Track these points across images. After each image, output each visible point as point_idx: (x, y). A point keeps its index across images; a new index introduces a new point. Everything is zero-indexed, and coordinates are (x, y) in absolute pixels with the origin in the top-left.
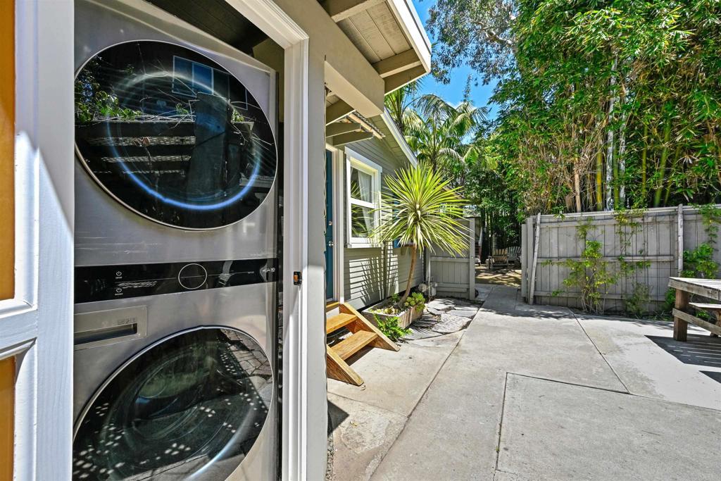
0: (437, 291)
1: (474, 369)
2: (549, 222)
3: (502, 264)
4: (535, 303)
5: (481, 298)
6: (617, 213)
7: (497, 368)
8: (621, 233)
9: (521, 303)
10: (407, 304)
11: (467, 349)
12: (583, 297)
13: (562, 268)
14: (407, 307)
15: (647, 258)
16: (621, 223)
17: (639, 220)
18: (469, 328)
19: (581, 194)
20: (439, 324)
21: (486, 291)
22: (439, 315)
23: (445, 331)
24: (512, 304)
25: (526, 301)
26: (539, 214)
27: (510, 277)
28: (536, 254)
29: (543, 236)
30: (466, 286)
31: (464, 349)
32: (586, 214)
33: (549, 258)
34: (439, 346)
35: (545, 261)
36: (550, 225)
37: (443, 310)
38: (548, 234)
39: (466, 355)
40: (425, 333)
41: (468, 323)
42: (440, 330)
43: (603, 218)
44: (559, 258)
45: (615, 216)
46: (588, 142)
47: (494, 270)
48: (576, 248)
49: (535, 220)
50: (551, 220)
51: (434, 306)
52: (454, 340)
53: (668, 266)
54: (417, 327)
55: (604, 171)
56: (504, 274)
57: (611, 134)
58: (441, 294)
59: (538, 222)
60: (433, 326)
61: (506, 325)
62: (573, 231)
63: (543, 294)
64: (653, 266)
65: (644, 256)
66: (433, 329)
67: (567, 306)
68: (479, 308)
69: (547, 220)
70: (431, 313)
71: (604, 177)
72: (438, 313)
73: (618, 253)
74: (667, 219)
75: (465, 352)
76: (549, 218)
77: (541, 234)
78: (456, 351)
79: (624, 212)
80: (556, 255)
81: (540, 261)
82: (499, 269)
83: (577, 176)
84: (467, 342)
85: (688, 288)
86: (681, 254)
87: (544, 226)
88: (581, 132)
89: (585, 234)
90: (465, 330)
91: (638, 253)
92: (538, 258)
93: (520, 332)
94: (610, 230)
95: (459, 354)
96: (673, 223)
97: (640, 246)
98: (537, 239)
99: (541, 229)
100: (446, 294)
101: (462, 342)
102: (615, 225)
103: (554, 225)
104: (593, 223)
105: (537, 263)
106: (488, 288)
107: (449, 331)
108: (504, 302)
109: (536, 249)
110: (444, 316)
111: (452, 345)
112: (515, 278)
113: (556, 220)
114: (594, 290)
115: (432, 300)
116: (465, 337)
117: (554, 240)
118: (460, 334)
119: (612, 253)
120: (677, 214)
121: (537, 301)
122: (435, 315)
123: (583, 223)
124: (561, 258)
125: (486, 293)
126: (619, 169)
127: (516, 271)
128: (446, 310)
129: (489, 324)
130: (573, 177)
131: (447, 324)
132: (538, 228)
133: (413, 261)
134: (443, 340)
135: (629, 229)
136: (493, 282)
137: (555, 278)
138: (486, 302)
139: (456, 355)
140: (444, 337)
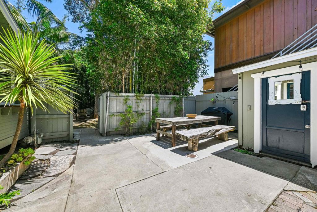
0: (42, 140)
1: (93, 200)
2: (113, 96)
3: (83, 117)
4: (107, 135)
5: (77, 138)
6: (136, 95)
7: (108, 189)
8: (137, 102)
9: (100, 137)
10: (12, 162)
11: (81, 183)
12: (126, 129)
13: (118, 117)
14: (12, 165)
15: (144, 112)
16: (137, 99)
17: (142, 98)
18: (76, 162)
19: (125, 85)
20: (50, 169)
21: (78, 133)
22: (49, 159)
23: (56, 173)
24: (96, 138)
25: (102, 135)
26: (109, 92)
27: (89, 123)
28: (107, 111)
29: (110, 103)
30: (67, 133)
31: (78, 183)
32: (127, 94)
33: (113, 113)
34: (55, 191)
35: (111, 114)
36: (113, 98)
37: (50, 154)
38: (112, 101)
39: (82, 189)
40: (37, 182)
41: (74, 159)
42: (52, 174)
43: (132, 96)
44: (117, 113)
45: (136, 96)
46: (128, 63)
47: (79, 121)
48: (123, 108)
49: (107, 95)
50: (114, 95)
51: (41, 152)
52: (67, 178)
53: (148, 114)
54: (26, 179)
55: (132, 78)
56: (85, 122)
57: (135, 63)
58: (46, 141)
59: (109, 96)
60: (44, 171)
61: (99, 152)
62: (122, 101)
63: (110, 130)
64: (145, 114)
65: (143, 111)
66: (45, 175)
67: (120, 134)
68: (78, 145)
69: (112, 95)
70: (40, 160)
71: (132, 80)
72: (47, 157)
73: (136, 110)
74: (148, 98)
75: (80, 186)
76: (113, 94)
77: (109, 102)
78: (72, 189)
79: (138, 94)
80: (115, 112)
81: (109, 114)
82: (82, 120)
83: (123, 77)
84: (79, 176)
85: (162, 122)
86: (152, 110)
87: (111, 98)
88: (126, 58)
89: (126, 102)
90: (73, 165)
91: (142, 110)
92: (108, 113)
93: (108, 155)
94: (134, 101)
95: (76, 191)
96: (150, 100)
97: (142, 108)
98: (108, 104)
99: (109, 99)
100: (51, 140)
101: (75, 178)
102: (135, 99)
103: (115, 98)
104: (129, 98)
105: (108, 116)
106: (79, 131)
107: (61, 171)
108: (91, 138)
109: (107, 109)
110: (52, 159)
111: (67, 184)
112: (92, 124)
113: (116, 95)
114: (130, 126)
115: (38, 147)
116: (75, 172)
117: (115, 105)
118: (70, 171)
119: (134, 110)
120: (151, 97)
121: (108, 134)
122: (44, 161)
123: (126, 98)
124: (118, 113)
125: (79, 134)
126: (136, 78)
127: (91, 120)
128: (53, 153)
129: (89, 155)
130: (122, 77)
131: (57, 165)
132: (108, 98)
133: (19, 120)
134: (57, 183)
135: (139, 101)
136: (81, 127)
137: (115, 122)
138: (80, 140)
139: (75, 193)
140: (57, 179)
